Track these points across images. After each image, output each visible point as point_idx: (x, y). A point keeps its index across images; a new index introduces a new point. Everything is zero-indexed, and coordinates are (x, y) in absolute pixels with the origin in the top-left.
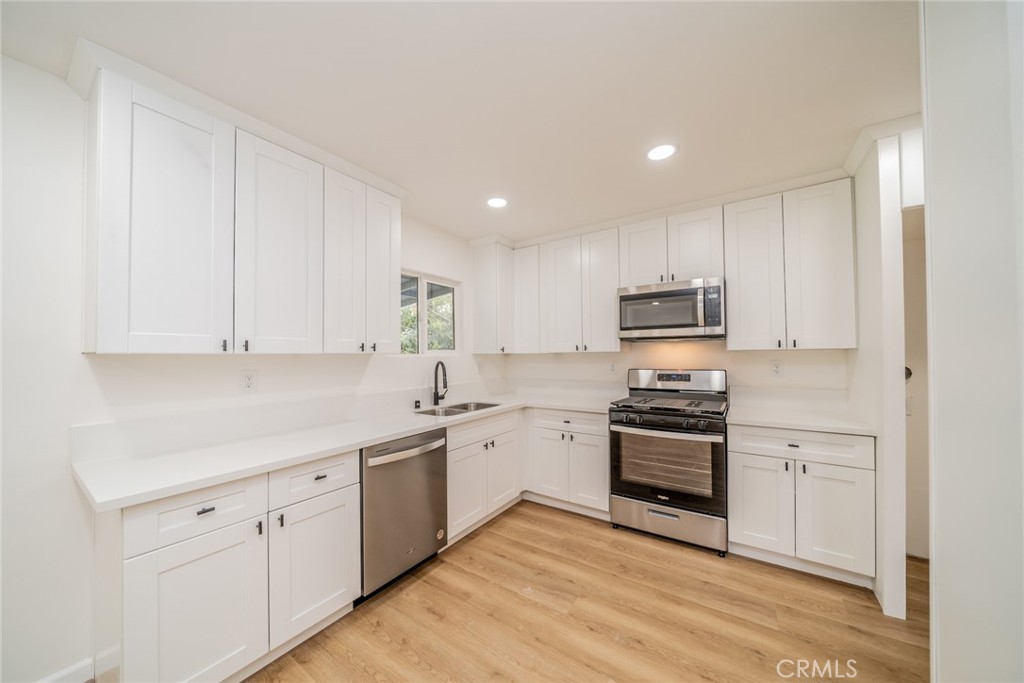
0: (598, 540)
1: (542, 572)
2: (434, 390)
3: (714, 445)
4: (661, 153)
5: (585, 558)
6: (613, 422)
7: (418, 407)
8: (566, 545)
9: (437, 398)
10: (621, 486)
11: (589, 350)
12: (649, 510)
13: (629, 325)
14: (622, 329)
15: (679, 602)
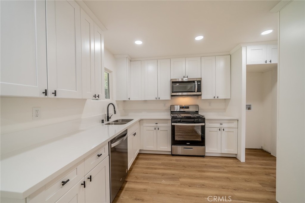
0: (171, 160)
1: (163, 174)
2: (107, 115)
3: (202, 126)
4: (199, 38)
5: (172, 167)
6: (172, 122)
7: (103, 122)
8: (163, 164)
9: (108, 118)
10: (175, 142)
11: (160, 99)
12: (184, 148)
13: (174, 91)
14: (172, 92)
15: (204, 172)
